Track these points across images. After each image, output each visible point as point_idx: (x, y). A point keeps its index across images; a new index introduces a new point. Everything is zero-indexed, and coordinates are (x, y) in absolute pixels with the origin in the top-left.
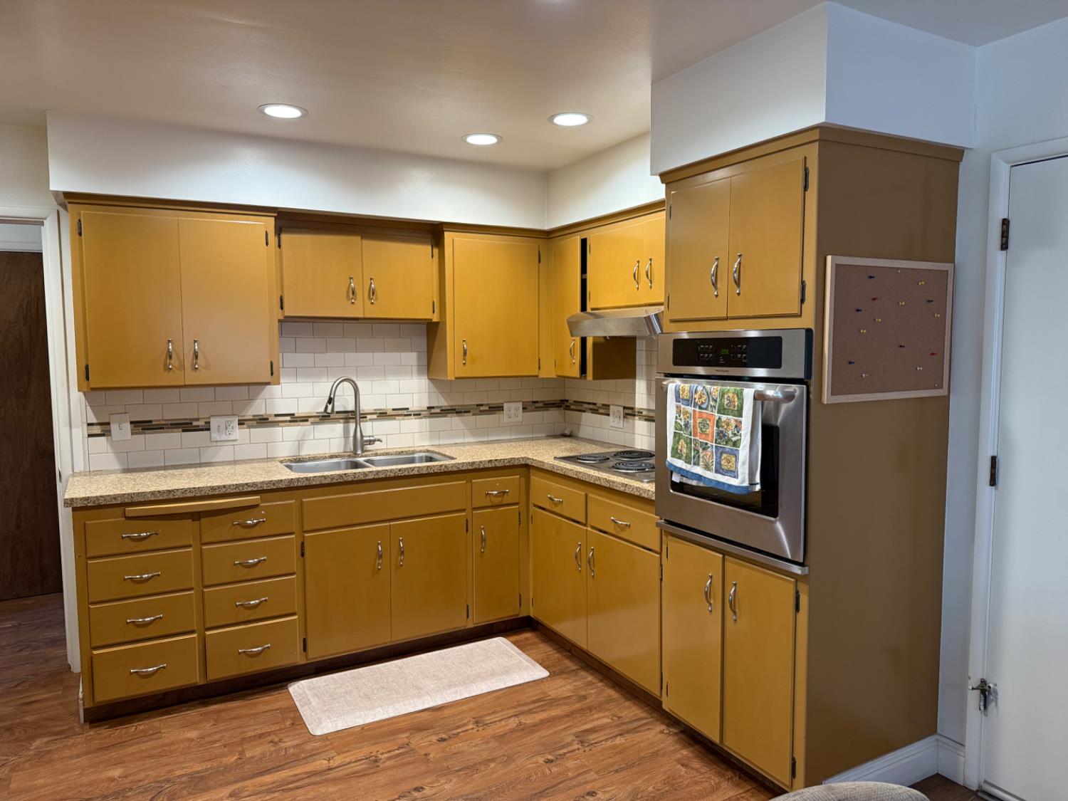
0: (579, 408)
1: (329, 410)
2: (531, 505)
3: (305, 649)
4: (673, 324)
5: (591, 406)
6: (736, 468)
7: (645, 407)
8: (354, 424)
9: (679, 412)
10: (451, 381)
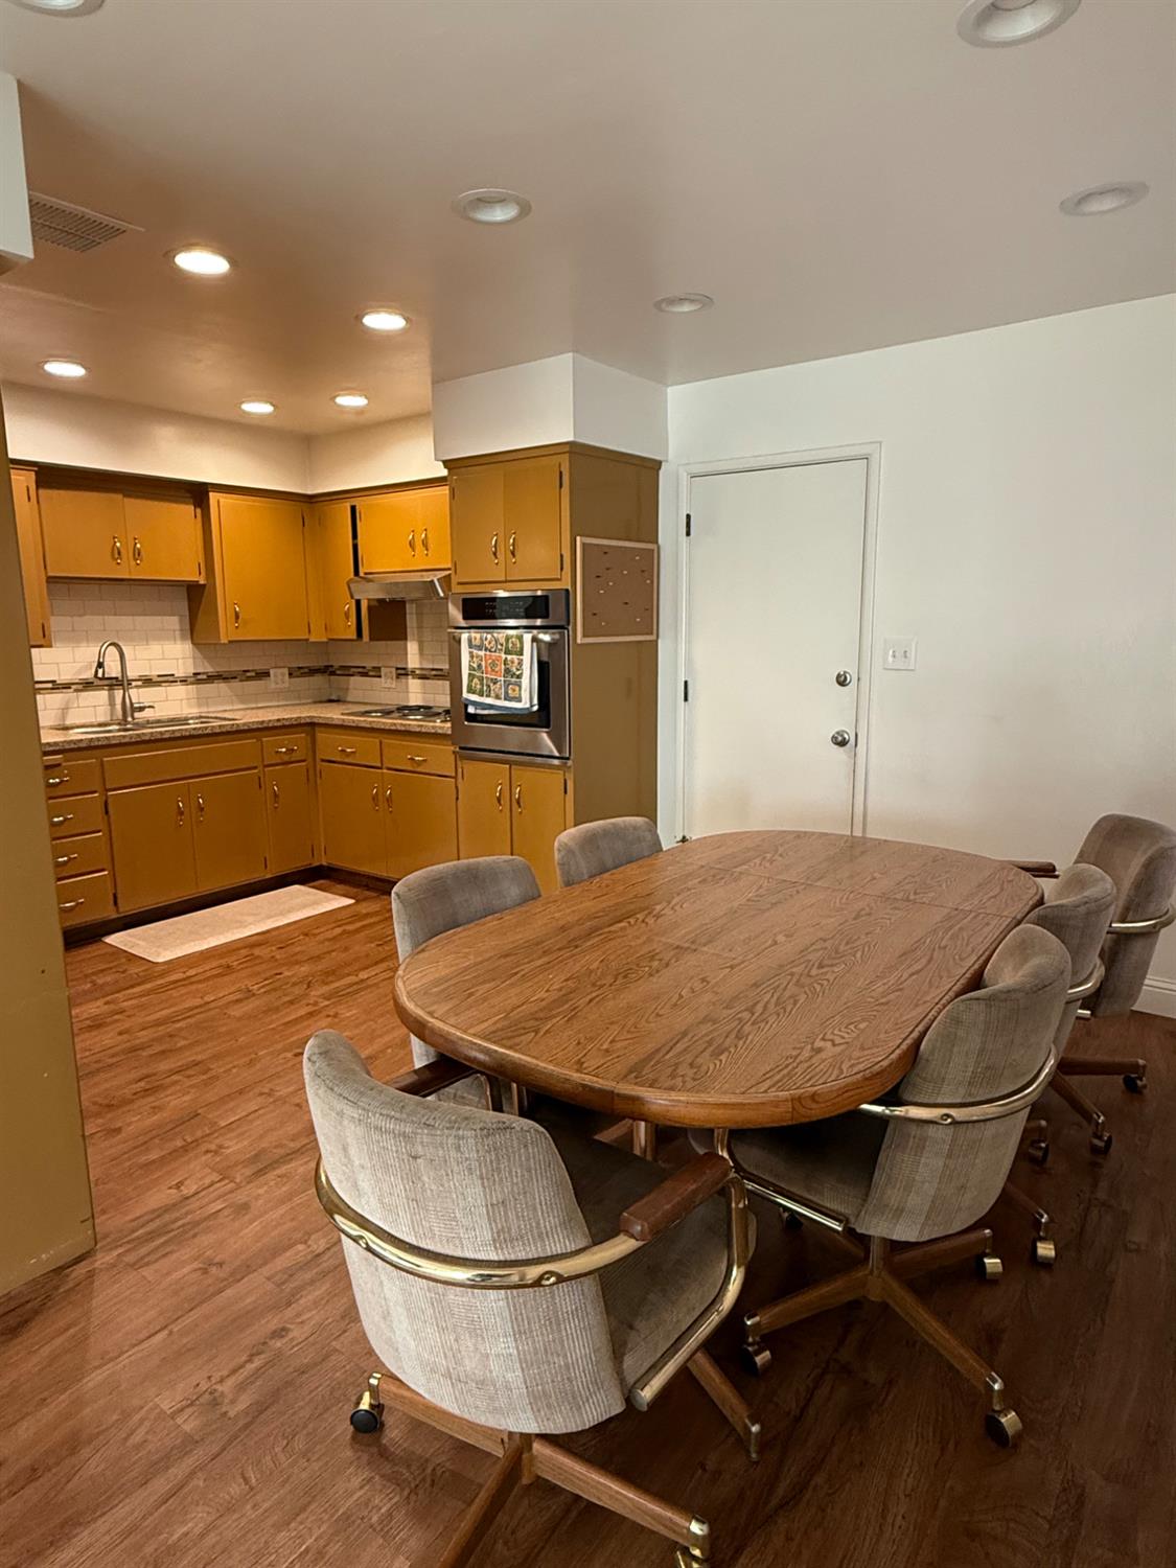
0: (347, 673)
1: (100, 675)
2: (318, 760)
3: (116, 903)
4: (459, 586)
5: (360, 670)
6: (520, 694)
7: (417, 666)
8: (122, 691)
9: (472, 656)
10: (224, 644)
